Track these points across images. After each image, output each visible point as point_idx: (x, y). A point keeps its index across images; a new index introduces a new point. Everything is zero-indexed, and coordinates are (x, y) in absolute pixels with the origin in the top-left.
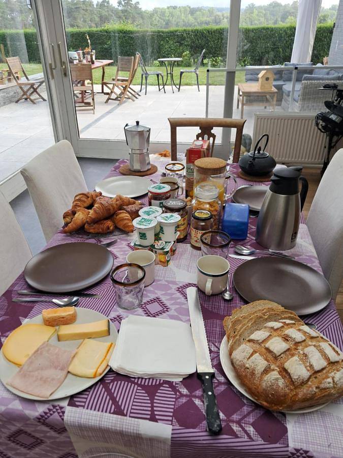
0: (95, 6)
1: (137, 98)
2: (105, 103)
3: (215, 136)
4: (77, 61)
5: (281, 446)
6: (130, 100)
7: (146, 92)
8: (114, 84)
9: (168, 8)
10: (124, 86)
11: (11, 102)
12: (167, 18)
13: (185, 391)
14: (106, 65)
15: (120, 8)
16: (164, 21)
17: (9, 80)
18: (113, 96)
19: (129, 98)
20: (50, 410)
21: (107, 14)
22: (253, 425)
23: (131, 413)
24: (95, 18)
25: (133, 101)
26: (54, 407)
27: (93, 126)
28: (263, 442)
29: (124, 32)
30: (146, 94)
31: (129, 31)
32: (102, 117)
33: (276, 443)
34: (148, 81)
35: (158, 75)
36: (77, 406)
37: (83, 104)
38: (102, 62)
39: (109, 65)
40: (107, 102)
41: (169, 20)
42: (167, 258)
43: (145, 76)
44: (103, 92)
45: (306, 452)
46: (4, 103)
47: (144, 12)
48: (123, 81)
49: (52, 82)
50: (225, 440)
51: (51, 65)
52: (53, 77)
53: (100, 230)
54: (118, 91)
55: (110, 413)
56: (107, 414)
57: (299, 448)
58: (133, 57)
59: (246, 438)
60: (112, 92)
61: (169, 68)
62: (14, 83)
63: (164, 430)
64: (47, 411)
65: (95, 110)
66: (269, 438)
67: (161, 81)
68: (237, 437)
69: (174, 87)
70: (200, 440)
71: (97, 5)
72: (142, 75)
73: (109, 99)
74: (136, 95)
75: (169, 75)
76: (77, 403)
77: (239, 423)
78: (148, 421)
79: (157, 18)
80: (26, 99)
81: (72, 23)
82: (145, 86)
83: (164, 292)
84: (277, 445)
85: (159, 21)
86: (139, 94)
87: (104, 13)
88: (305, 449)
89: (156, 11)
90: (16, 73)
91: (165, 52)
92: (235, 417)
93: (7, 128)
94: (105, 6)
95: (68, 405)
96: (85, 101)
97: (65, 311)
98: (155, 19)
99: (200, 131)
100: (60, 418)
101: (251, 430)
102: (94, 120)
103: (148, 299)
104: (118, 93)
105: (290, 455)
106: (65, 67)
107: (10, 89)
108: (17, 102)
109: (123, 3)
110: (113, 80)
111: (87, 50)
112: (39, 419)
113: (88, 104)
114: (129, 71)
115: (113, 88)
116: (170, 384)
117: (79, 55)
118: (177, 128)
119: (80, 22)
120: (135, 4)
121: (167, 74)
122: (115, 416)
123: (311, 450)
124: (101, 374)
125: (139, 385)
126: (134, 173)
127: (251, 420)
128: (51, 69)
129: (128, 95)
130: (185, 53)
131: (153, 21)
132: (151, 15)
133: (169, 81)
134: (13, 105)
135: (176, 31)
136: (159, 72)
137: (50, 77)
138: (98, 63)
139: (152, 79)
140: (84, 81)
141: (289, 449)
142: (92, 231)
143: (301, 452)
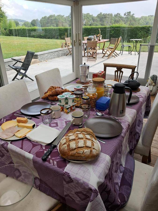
0: (113, 16)
1: (117, 56)
2: (102, 57)
3: (123, 72)
4: (93, 40)
5: (62, 170)
6: (114, 57)
7: (122, 54)
8: (107, 50)
9: (149, 16)
10: (112, 51)
11: (65, 55)
12: (147, 21)
13: (44, 148)
14: (106, 41)
15: (125, 17)
16: (146, 22)
17: (65, 47)
18: (106, 55)
19: (113, 56)
20: (5, 143)
21: (118, 19)
22: (57, 162)
23: (25, 149)
24: (112, 21)
25: (115, 57)
26: (6, 142)
27: (93, 67)
28: (57, 167)
29: (121, 28)
30: (122, 55)
31: (123, 27)
32: (98, 63)
33: (60, 168)
34: (123, 49)
35: (129, 47)
36: (12, 144)
37: (92, 58)
38: (104, 40)
39: (107, 41)
40: (103, 57)
41: (148, 22)
42: (68, 111)
43: (123, 47)
44: (103, 53)
45: (68, 174)
46: (62, 56)
47: (136, 18)
48: (112, 48)
49: (74, 48)
50: (47, 163)
51: (74, 41)
52: (75, 46)
53: (52, 99)
54: (108, 53)
55: (19, 148)
56: (18, 148)
57: (67, 172)
58: (117, 38)
59: (52, 165)
60: (106, 53)
61: (135, 44)
62: (67, 48)
63: (31, 156)
64: (4, 143)
65: (96, 61)
66: (59, 166)
67: (130, 50)
68: (50, 163)
69: (136, 52)
70: (39, 162)
71: (114, 16)
72: (122, 46)
73: (104, 56)
74: (117, 55)
75: (134, 47)
76: (12, 143)
77: (53, 160)
78: (28, 153)
79: (142, 21)
80: (70, 54)
81: (102, 24)
82: (122, 51)
83: (60, 121)
84: (61, 169)
85: (143, 22)
86: (119, 55)
87: (117, 19)
88: (68, 173)
89: (142, 18)
90: (69, 44)
91: (138, 36)
92: (53, 158)
93: (59, 65)
94: (118, 16)
95: (10, 143)
96: (93, 56)
97: (23, 119)
98: (141, 21)
99: (116, 70)
100: (6, 146)
101: (55, 163)
102: (94, 64)
103: (53, 122)
104: (109, 54)
105: (63, 173)
106: (80, 42)
107: (65, 50)
108: (66, 55)
109: (126, 14)
110: (107, 48)
111: (98, 35)
112: (2, 145)
113: (94, 58)
114: (115, 44)
115: (107, 51)
116: (41, 146)
117: (94, 37)
118: (107, 67)
119: (105, 23)
120: (132, 15)
121: (134, 46)
122: (20, 149)
123: (70, 173)
124: (22, 137)
125: (32, 143)
126: (81, 83)
127: (57, 160)
128: (75, 43)
129: (112, 55)
130: (149, 37)
131: (140, 22)
132: (139, 20)
133: (134, 50)
134: (65, 57)
135: (145, 27)
136: (130, 45)
137: (74, 45)
138: (102, 41)
139: (126, 48)
140: (95, 48)
141: (64, 171)
142: (50, 99)
143: (67, 173)
